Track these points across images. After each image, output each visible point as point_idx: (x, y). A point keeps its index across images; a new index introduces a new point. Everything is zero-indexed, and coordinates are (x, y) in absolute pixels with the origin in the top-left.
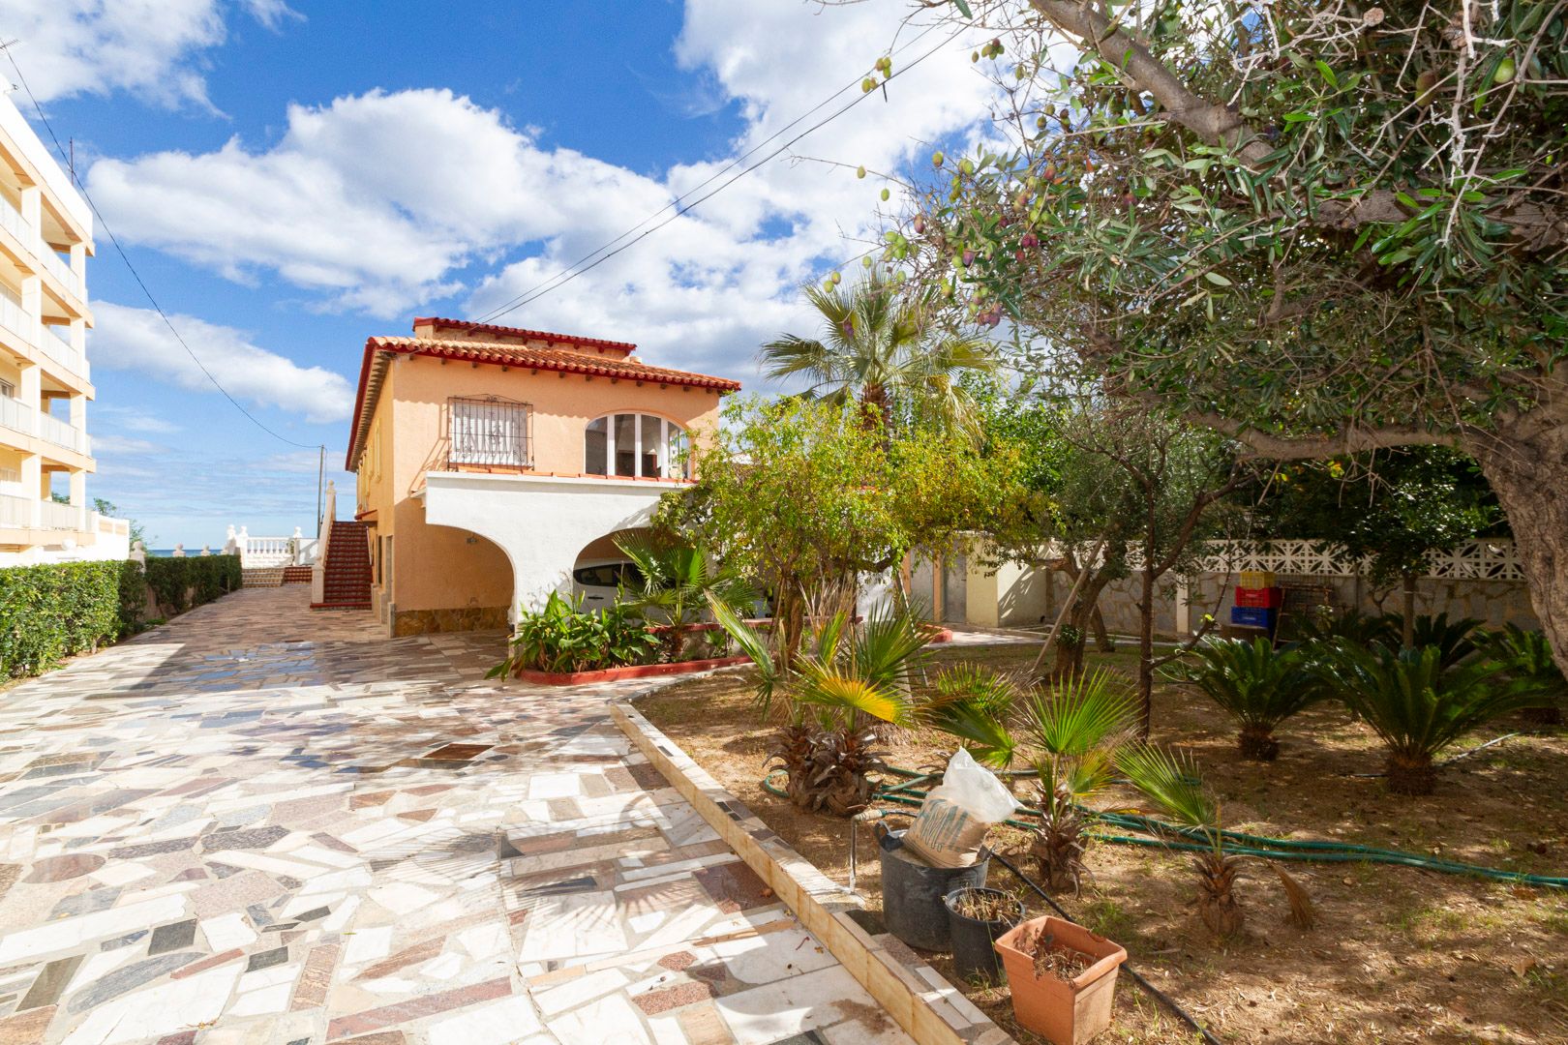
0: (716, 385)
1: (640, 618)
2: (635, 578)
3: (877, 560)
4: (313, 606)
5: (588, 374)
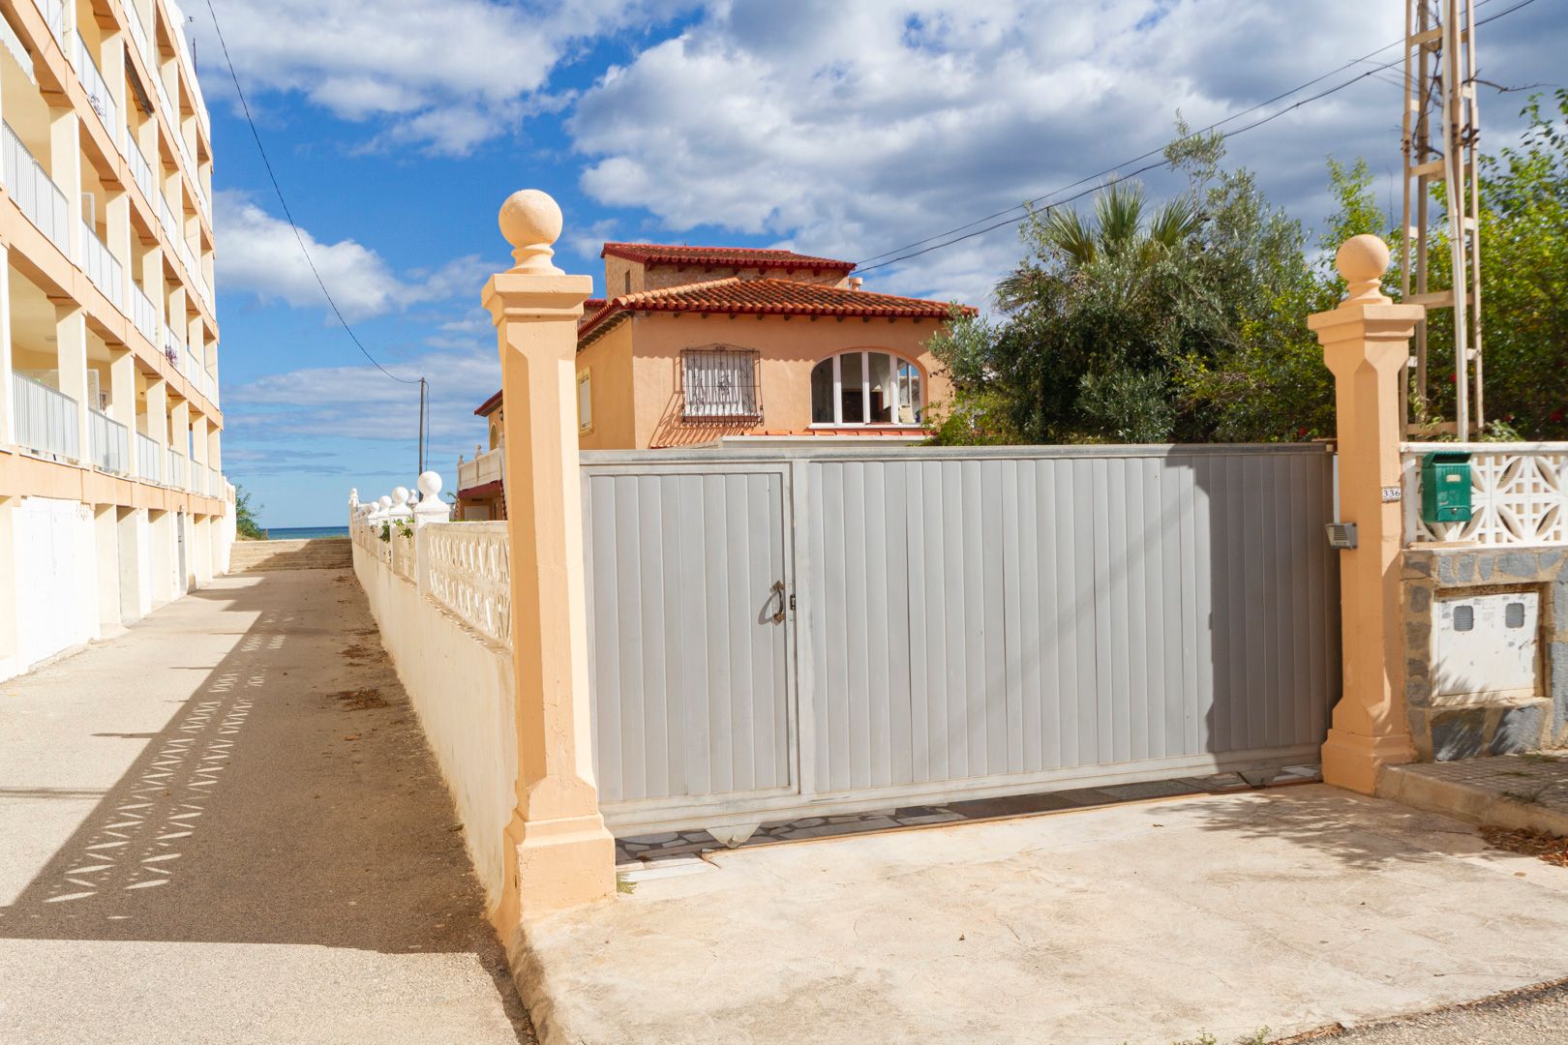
5: (814, 315)
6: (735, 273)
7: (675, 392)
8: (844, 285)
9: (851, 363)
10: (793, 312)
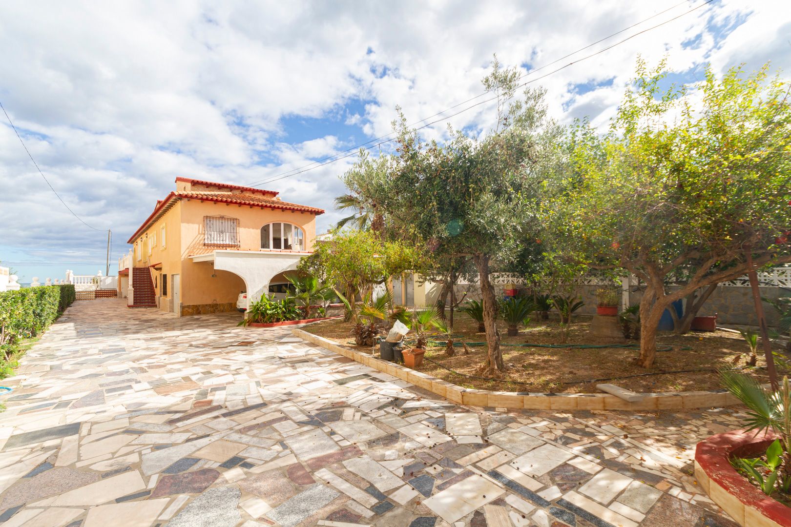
0: (315, 211)
1: (294, 303)
2: (292, 288)
3: (379, 280)
4: (129, 307)
5: (262, 207)
6: (231, 191)
7: (199, 234)
8: (274, 199)
9: (277, 226)
10: (253, 205)
